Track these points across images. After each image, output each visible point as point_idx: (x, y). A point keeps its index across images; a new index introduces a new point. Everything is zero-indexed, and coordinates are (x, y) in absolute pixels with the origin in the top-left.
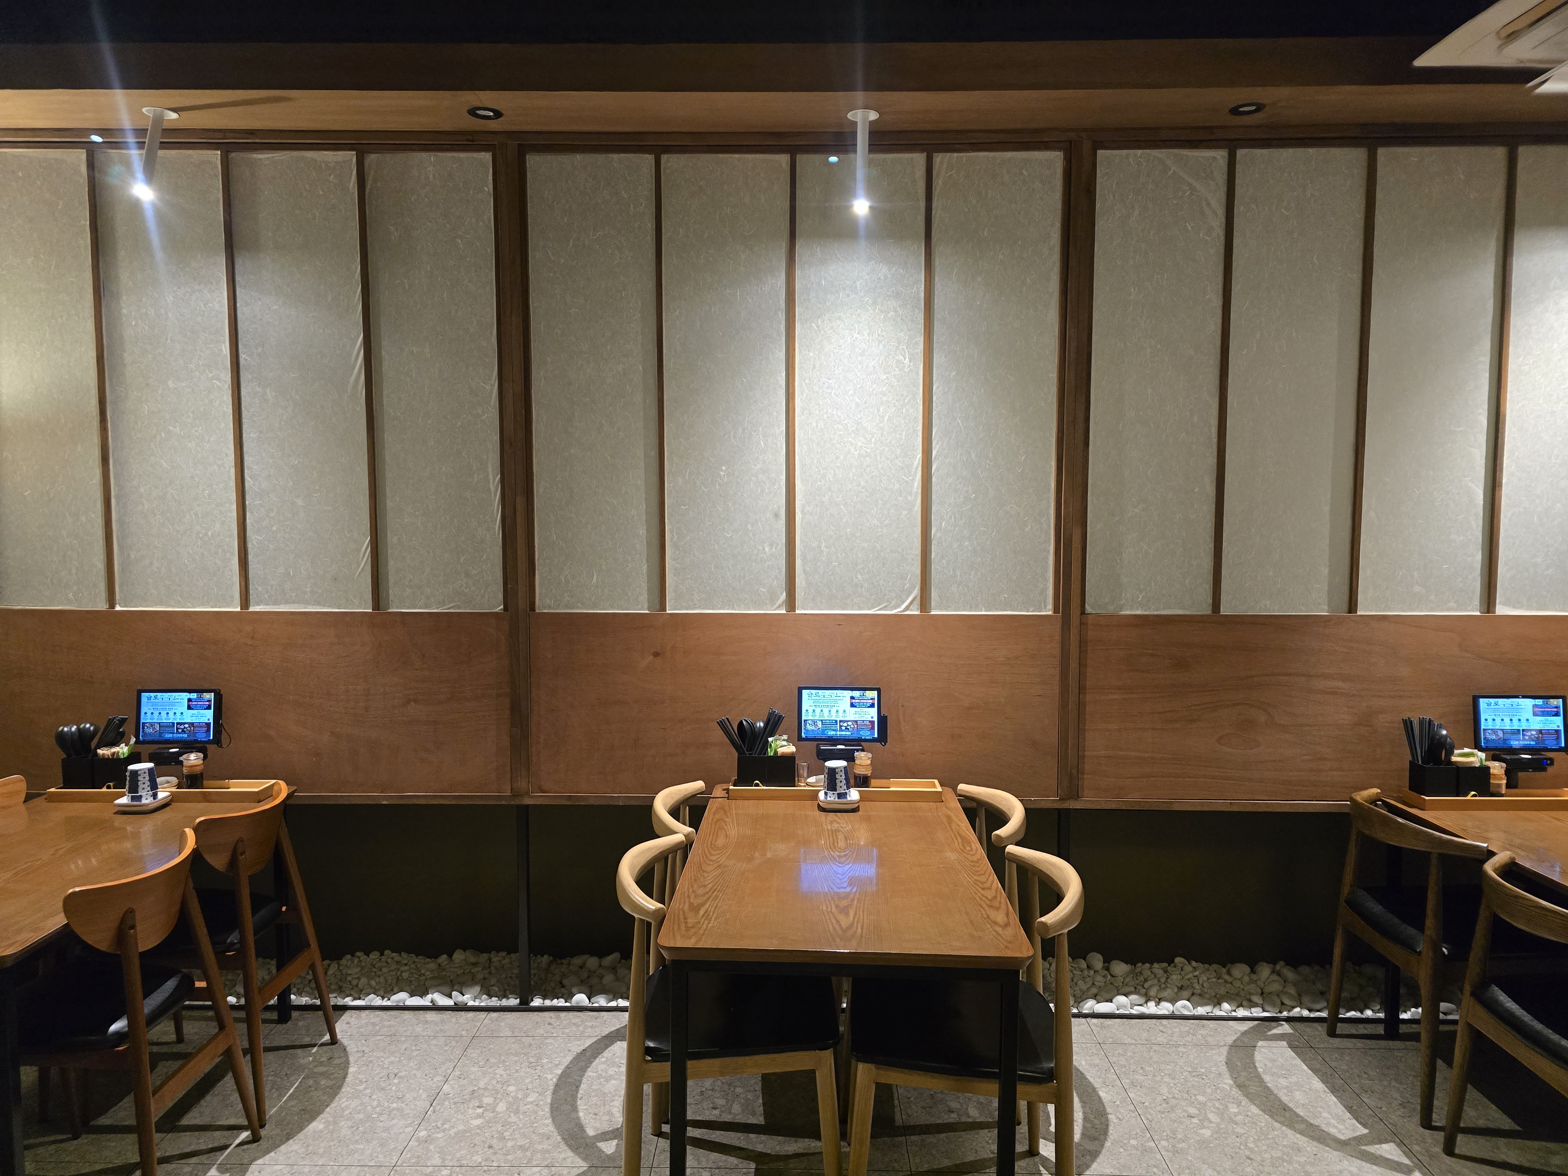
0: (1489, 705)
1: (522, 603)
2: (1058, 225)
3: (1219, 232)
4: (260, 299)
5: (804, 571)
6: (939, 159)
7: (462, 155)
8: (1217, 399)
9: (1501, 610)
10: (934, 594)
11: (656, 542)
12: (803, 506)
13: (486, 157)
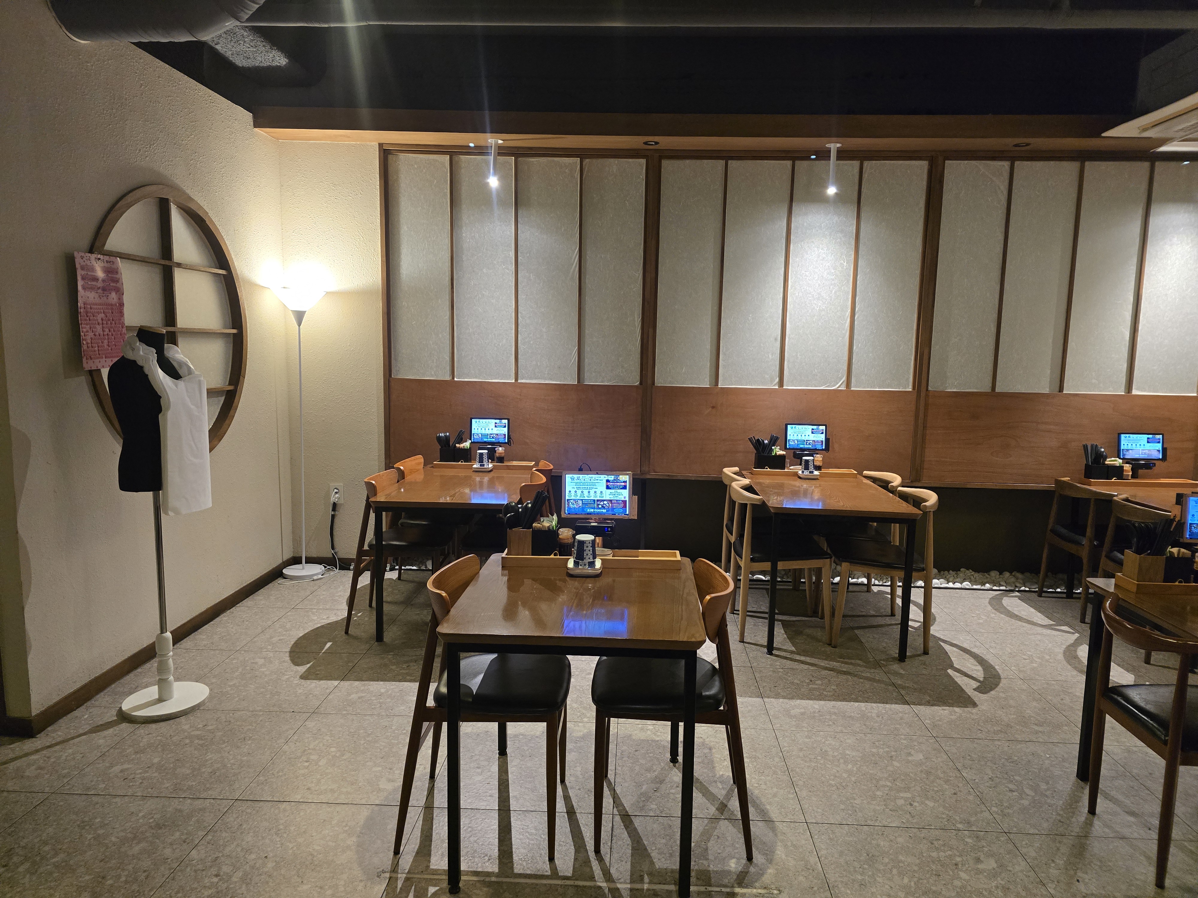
0: (1126, 437)
1: (649, 382)
2: (924, 197)
3: (1004, 202)
4: (529, 230)
5: (788, 367)
6: (866, 163)
7: (630, 160)
8: (999, 286)
9: (1135, 392)
10: (853, 380)
11: (714, 352)
12: (789, 335)
13: (643, 161)
